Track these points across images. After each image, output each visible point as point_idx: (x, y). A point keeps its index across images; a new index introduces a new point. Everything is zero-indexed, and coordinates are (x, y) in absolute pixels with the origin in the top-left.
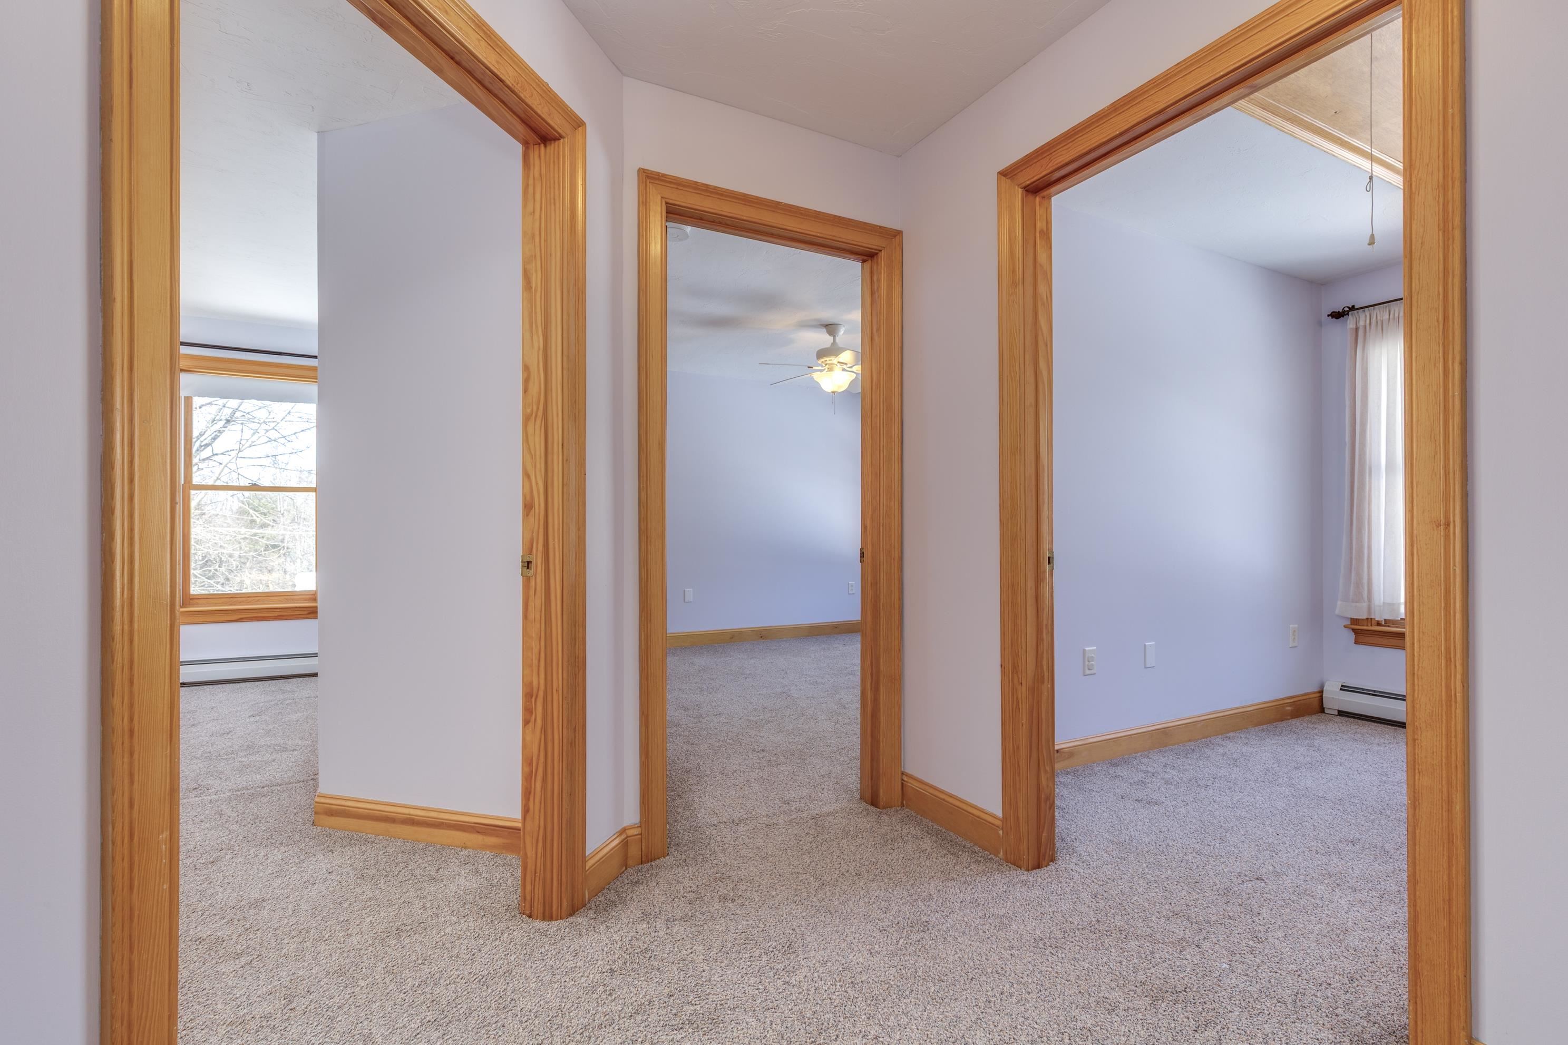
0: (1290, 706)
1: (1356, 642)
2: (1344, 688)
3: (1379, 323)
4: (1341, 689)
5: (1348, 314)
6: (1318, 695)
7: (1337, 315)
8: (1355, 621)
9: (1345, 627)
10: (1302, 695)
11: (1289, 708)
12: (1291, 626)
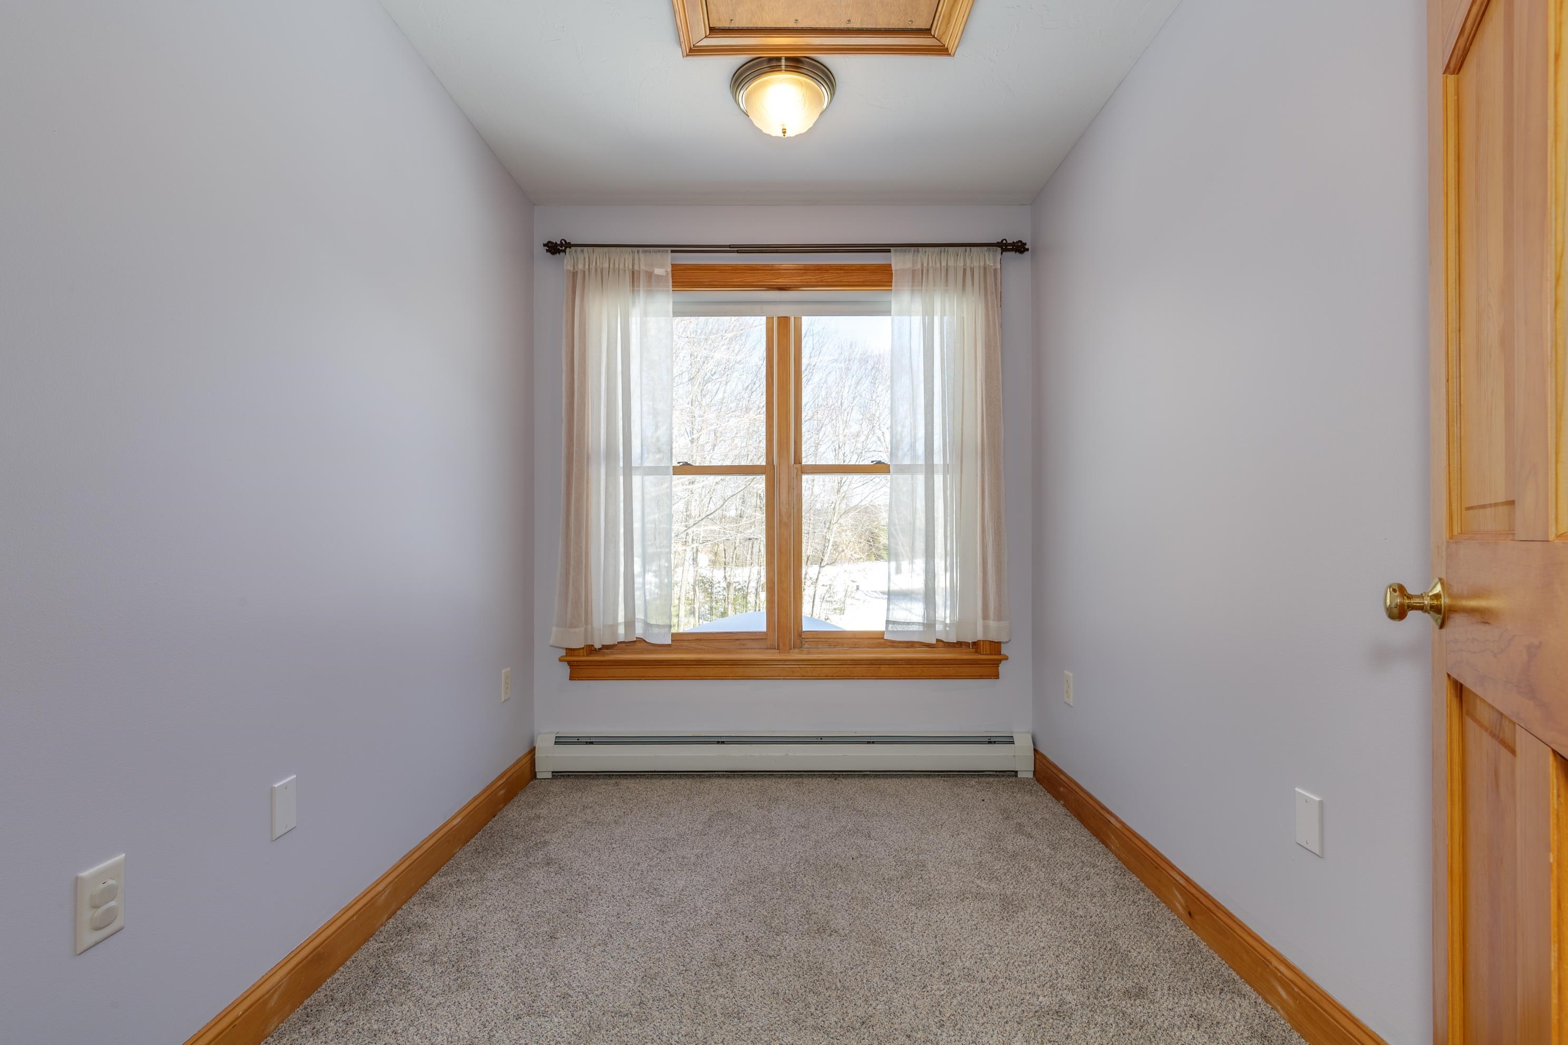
0: (502, 789)
1: (572, 678)
2: (559, 741)
3: (599, 271)
4: (556, 743)
5: (564, 251)
6: (529, 756)
7: (554, 248)
8: (570, 651)
9: (561, 660)
10: (514, 765)
11: (502, 792)
12: (503, 671)
